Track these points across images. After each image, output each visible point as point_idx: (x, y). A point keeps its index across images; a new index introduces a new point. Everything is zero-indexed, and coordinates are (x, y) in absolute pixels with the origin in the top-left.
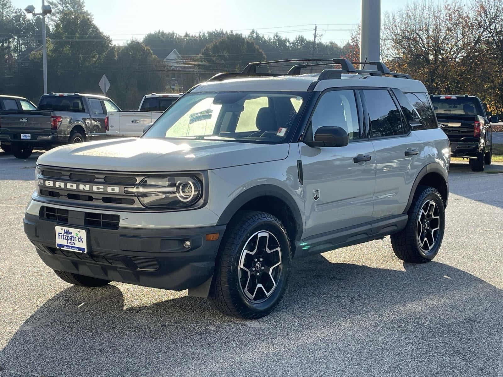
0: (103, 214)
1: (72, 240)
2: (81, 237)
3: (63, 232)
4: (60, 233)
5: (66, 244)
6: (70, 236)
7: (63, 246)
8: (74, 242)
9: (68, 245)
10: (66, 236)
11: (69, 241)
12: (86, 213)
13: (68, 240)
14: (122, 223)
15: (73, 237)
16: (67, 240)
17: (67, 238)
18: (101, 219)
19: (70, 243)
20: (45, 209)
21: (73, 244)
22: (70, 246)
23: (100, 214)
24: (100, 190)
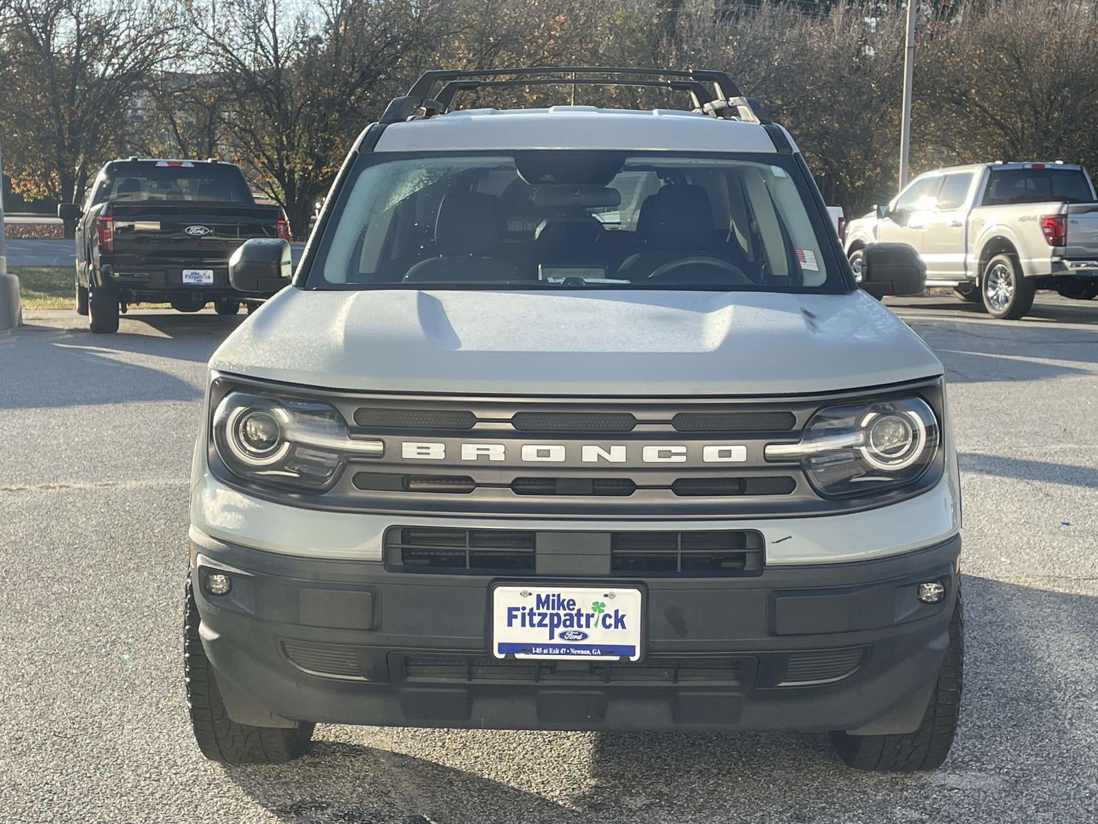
0: (684, 533)
1: (572, 625)
2: (617, 612)
3: (531, 603)
4: (518, 609)
5: (547, 641)
6: (562, 612)
7: (527, 648)
8: (584, 630)
9: (552, 642)
10: (544, 616)
11: (557, 631)
12: (615, 535)
13: (553, 627)
14: (774, 555)
15: (579, 614)
16: (547, 629)
17: (547, 621)
18: (677, 549)
19: (562, 635)
20: (398, 536)
21: (580, 637)
22: (560, 646)
23: (675, 533)
24: (674, 459)
